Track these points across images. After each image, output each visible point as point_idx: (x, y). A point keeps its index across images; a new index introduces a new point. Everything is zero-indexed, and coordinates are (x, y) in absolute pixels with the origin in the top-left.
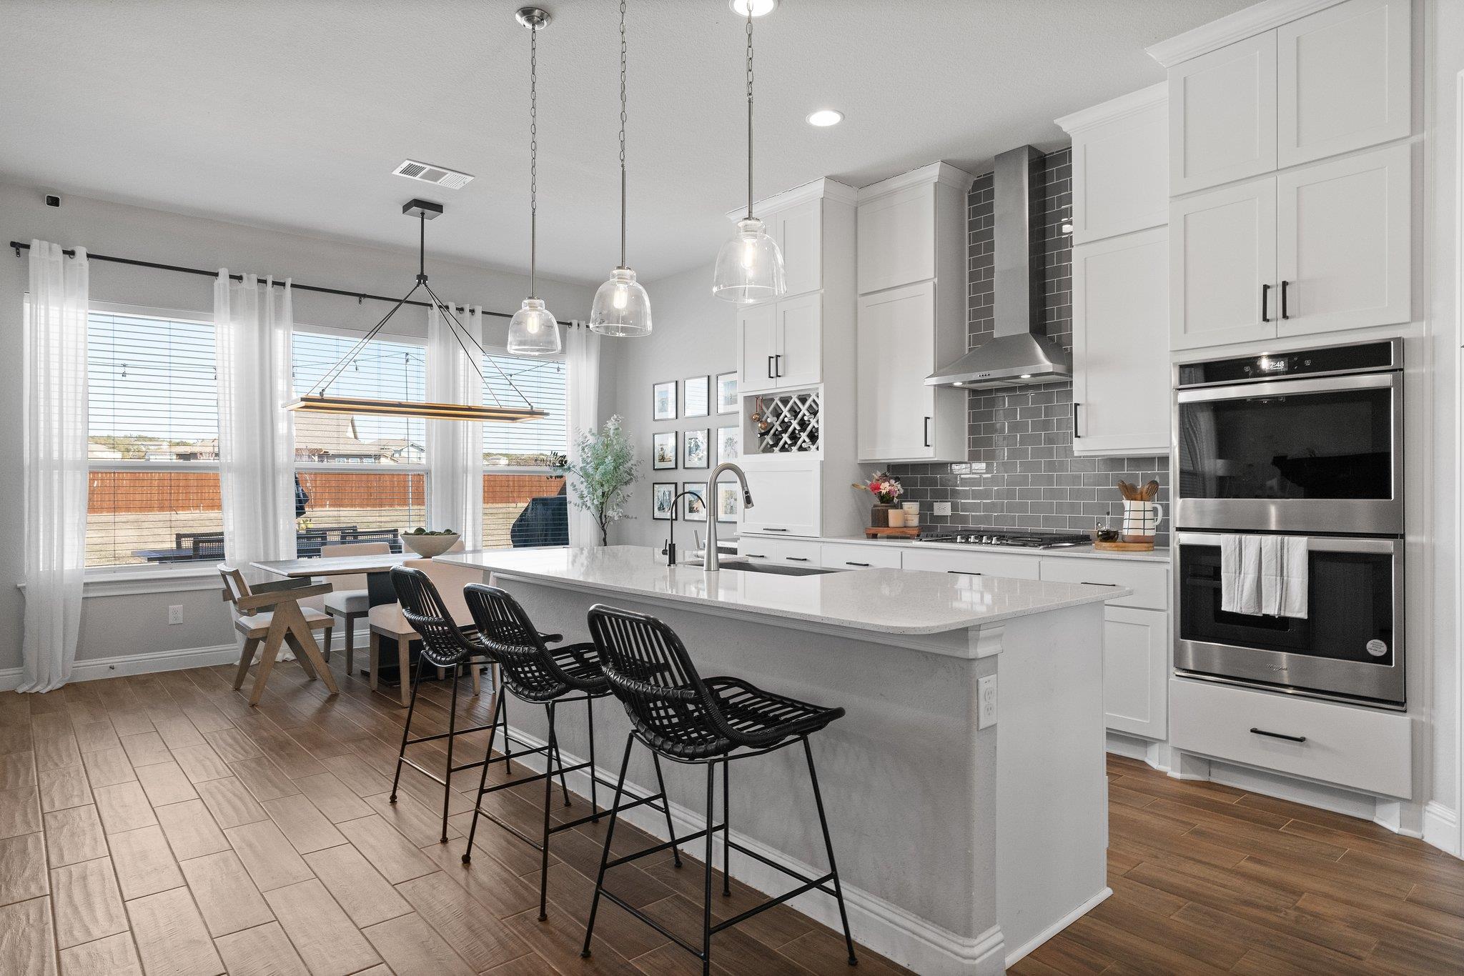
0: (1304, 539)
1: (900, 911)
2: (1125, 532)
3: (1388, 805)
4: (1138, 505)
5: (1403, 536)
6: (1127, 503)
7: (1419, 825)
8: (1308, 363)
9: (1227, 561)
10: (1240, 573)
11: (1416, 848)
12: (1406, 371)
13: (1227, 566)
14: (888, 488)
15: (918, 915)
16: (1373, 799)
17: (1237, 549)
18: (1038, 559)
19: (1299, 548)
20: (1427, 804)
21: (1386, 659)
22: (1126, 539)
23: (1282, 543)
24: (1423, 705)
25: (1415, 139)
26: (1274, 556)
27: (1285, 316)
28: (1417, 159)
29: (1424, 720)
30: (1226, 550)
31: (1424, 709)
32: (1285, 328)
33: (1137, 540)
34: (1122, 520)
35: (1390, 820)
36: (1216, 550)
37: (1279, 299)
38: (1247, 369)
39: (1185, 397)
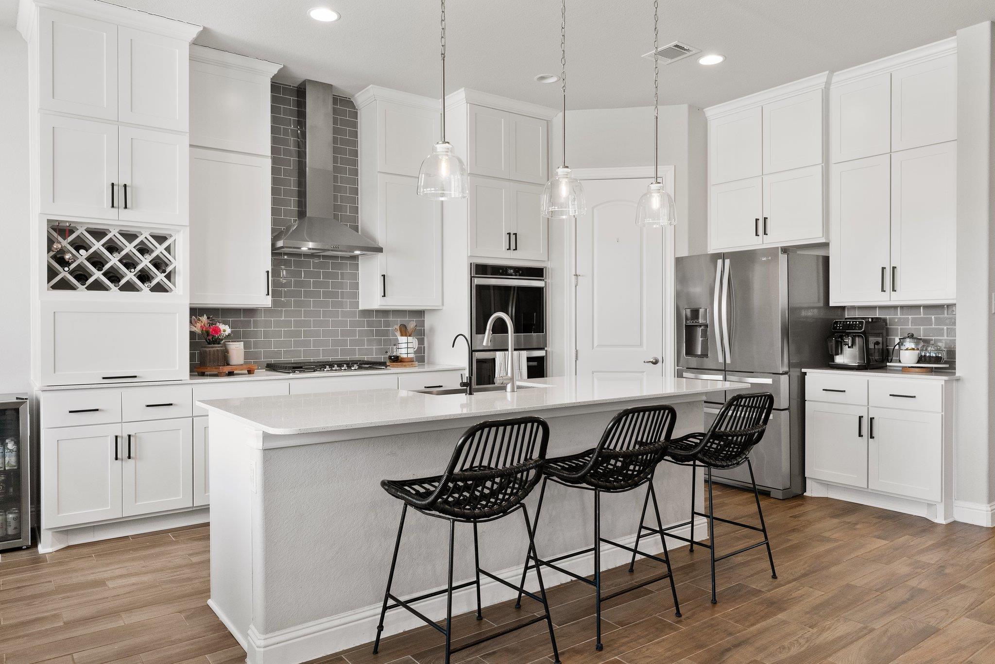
0: (525, 353)
5: (546, 350)
6: (402, 340)
8: (521, 273)
12: (547, 282)
14: (228, 331)
19: (524, 355)
23: (517, 355)
26: (517, 361)
27: (516, 250)
30: (498, 360)
32: (515, 256)
37: (513, 241)
38: (501, 271)
39: (478, 281)
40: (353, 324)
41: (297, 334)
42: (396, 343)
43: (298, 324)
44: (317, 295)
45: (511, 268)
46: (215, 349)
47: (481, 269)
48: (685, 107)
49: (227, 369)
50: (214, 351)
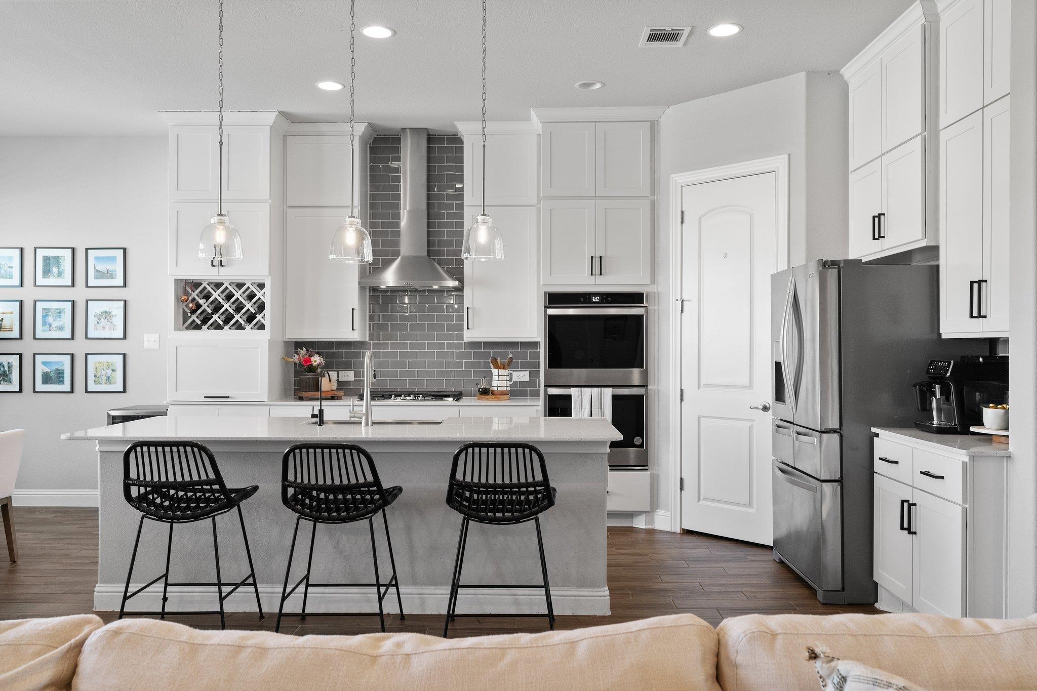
0: (610, 390)
1: (566, 588)
2: (496, 389)
3: (638, 517)
4: (502, 372)
5: (647, 386)
6: (495, 372)
7: (652, 523)
8: (610, 299)
9: (575, 403)
10: (582, 409)
11: (651, 532)
12: (648, 307)
13: (575, 405)
14: (318, 361)
15: (577, 587)
16: (631, 515)
17: (580, 396)
18: (458, 408)
19: (608, 393)
20: (656, 511)
21: (641, 446)
22: (496, 393)
23: (601, 392)
24: (654, 465)
25: (652, 198)
26: (597, 399)
27: (601, 274)
28: (653, 206)
29: (654, 472)
30: (574, 397)
31: (655, 467)
32: (600, 280)
33: (503, 393)
34: (492, 381)
35: (640, 523)
36: (569, 397)
37: (598, 265)
38: (582, 299)
39: (552, 312)
40: (458, 356)
41: (403, 365)
42: (489, 375)
43: (403, 355)
44: (422, 328)
45: (596, 294)
46: (307, 377)
47: (554, 299)
48: (802, 76)
49: (317, 394)
50: (306, 378)
